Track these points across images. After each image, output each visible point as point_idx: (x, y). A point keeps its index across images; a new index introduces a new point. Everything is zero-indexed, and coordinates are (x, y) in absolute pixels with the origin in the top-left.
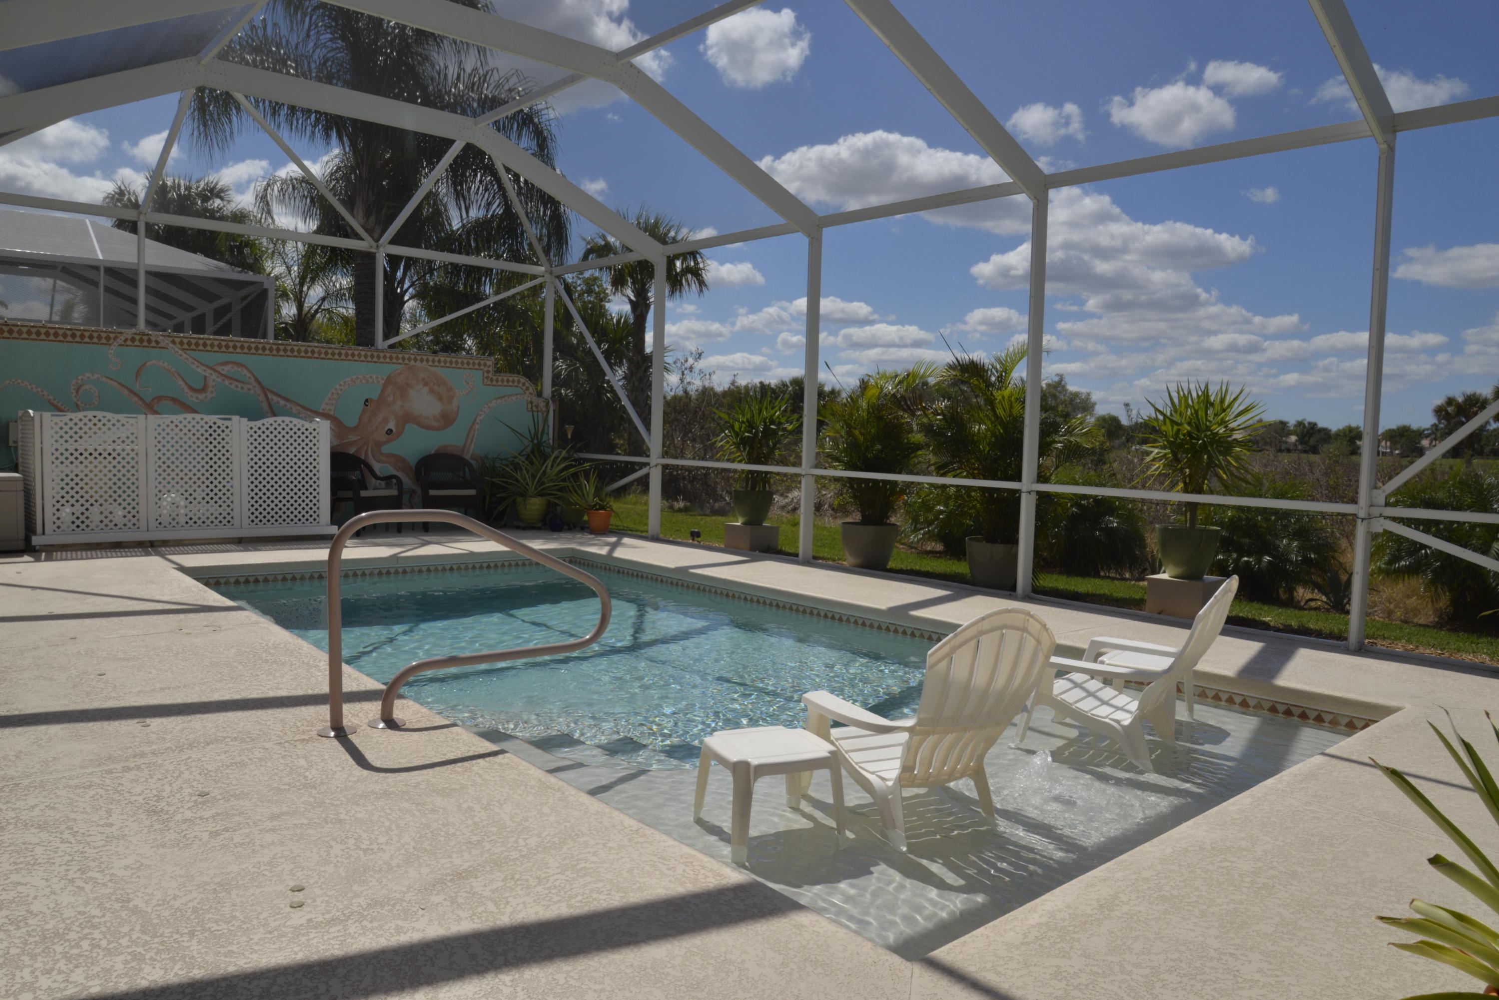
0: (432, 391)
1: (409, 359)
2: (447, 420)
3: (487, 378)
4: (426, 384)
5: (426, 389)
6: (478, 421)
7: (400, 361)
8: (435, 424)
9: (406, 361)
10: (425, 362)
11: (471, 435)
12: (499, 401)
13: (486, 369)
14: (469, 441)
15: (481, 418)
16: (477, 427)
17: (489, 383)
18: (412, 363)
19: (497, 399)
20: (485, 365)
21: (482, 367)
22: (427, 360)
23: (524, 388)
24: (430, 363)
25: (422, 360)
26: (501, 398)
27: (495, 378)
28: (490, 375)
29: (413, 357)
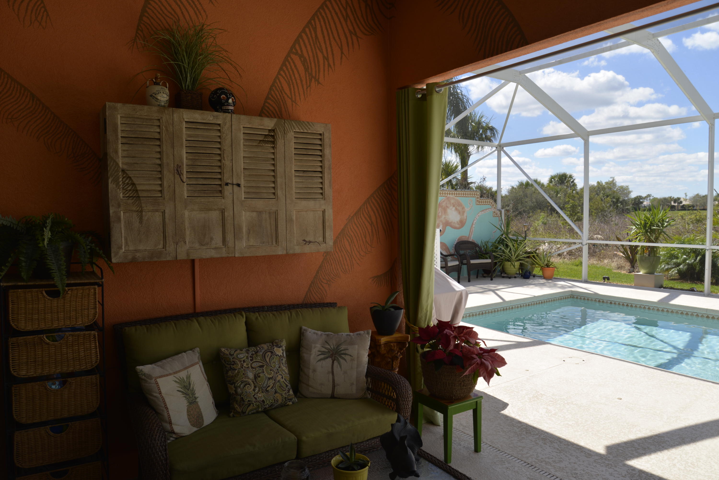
0: (456, 209)
1: (447, 194)
2: (462, 223)
3: (478, 201)
4: (454, 206)
5: (454, 208)
6: (474, 223)
7: (444, 195)
8: (457, 226)
9: (446, 195)
10: (453, 195)
11: (471, 231)
12: (482, 212)
13: (477, 196)
14: (471, 234)
15: (476, 221)
16: (474, 226)
17: (478, 203)
18: (449, 195)
19: (481, 211)
20: (477, 194)
21: (475, 196)
22: (454, 194)
23: (492, 205)
24: (456, 195)
25: (452, 194)
26: (483, 211)
27: (480, 201)
28: (479, 199)
29: (449, 192)
